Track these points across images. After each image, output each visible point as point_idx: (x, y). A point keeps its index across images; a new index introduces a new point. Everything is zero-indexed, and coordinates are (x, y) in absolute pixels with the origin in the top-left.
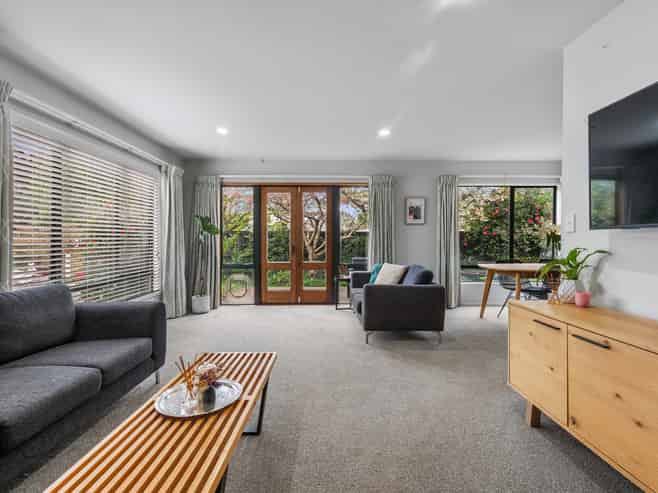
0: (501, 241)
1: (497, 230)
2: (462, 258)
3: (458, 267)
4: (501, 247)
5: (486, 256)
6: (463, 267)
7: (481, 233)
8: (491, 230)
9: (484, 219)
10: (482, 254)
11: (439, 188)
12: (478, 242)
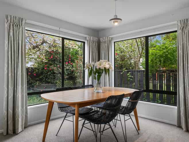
0: (54, 73)
1: (52, 67)
2: (29, 89)
3: (25, 94)
4: (54, 76)
5: (46, 81)
6: (29, 94)
7: (43, 68)
8: (49, 67)
9: (45, 61)
10: (44, 80)
11: (6, 25)
12: (42, 73)
